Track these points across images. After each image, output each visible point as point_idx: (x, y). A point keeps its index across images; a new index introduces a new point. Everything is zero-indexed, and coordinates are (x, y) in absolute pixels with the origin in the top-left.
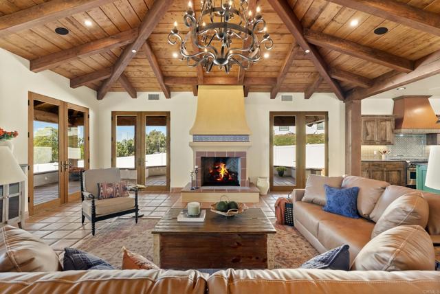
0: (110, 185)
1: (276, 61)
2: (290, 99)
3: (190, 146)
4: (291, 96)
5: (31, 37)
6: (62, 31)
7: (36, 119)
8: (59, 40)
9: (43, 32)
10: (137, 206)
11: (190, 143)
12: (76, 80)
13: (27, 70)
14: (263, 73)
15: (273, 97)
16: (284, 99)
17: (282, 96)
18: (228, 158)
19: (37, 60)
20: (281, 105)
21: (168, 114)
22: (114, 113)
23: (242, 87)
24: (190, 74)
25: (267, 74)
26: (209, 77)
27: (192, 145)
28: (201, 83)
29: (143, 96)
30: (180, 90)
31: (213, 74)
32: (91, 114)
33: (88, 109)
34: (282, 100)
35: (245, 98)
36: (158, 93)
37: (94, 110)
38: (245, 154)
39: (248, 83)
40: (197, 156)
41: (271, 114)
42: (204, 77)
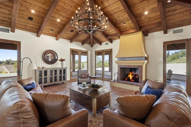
0: (84, 75)
1: (154, 13)
2: (181, 31)
3: (116, 63)
4: (182, 29)
5: (67, 35)
7: (82, 55)
8: (73, 33)
9: (69, 33)
10: (90, 82)
11: (116, 61)
12: (83, 43)
13: (69, 43)
14: (150, 22)
15: (166, 32)
16: (175, 32)
17: (173, 31)
18: (137, 68)
19: (71, 40)
20: (171, 36)
21: (112, 49)
22: (95, 51)
23: (141, 32)
24: (115, 32)
25: (154, 21)
26: (123, 31)
27: (116, 62)
28: (120, 35)
29: (104, 44)
30: (115, 39)
31: (124, 30)
32: (89, 52)
33: (88, 51)
34: (173, 33)
35: (146, 37)
36: (108, 42)
37: (90, 51)
38: (141, 67)
39: (144, 29)
40: (119, 67)
41: (165, 43)
42: (121, 32)
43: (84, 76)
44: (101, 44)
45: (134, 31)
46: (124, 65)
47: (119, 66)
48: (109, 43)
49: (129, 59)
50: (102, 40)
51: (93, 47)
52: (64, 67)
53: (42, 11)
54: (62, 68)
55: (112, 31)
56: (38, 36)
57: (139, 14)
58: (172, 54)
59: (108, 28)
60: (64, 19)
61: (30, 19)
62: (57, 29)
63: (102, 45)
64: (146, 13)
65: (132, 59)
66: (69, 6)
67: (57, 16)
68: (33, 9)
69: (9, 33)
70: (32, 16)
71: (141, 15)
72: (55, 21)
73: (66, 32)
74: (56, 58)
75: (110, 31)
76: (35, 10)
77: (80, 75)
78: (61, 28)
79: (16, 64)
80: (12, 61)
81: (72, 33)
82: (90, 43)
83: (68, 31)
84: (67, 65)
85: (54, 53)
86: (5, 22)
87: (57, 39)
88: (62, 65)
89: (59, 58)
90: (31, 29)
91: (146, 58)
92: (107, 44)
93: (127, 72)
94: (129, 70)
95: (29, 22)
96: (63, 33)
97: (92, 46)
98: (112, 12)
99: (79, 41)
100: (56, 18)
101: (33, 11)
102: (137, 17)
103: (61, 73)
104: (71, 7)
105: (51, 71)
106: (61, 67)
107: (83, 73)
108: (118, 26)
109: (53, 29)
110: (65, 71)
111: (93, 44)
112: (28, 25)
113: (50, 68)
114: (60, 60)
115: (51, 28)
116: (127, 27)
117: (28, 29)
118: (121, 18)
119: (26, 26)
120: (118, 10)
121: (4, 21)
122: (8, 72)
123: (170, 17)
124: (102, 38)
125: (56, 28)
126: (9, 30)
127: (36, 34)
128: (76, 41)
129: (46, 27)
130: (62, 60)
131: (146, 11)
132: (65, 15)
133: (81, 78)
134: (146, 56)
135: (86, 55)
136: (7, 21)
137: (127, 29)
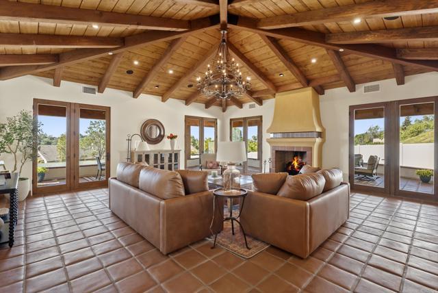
0: (211, 163)
1: (327, 62)
2: (376, 88)
4: (378, 85)
5: (181, 92)
6: (190, 86)
9: (184, 89)
11: (268, 139)
12: (208, 104)
13: (184, 105)
14: (324, 73)
16: (367, 90)
17: (365, 87)
20: (362, 96)
21: (261, 117)
22: (231, 120)
23: (310, 88)
24: (266, 88)
25: (329, 72)
26: (281, 86)
27: (269, 141)
28: (274, 92)
29: (246, 106)
30: (268, 98)
31: (281, 84)
32: (219, 122)
33: (216, 119)
34: (365, 92)
35: (321, 97)
36: (254, 103)
37: (220, 119)
38: (311, 149)
39: (315, 84)
40: (273, 150)
41: (351, 108)
42: (277, 87)
43: (211, 165)
44: (241, 107)
45: (299, 87)
46: (282, 147)
47: (273, 148)
48: (257, 105)
49: (299, 135)
50: (243, 100)
51: (226, 112)
52: (175, 149)
53: (149, 61)
54: (173, 150)
55: (261, 85)
56: (135, 96)
57: (303, 62)
58: (416, 121)
59: (252, 80)
60: (180, 70)
61: (130, 72)
62: (165, 85)
63: (244, 108)
64: (314, 61)
65: (295, 135)
66: (190, 53)
67: (170, 66)
68: (137, 60)
69: (95, 93)
70: (132, 69)
71: (307, 63)
72: (166, 73)
73: (181, 88)
74: (162, 133)
75: (257, 86)
76: (139, 61)
77: (203, 163)
78: (173, 82)
79: (62, 144)
80: (46, 138)
81: (190, 89)
82: (221, 105)
83: (183, 86)
84: (179, 145)
85: (159, 125)
86: (93, 80)
87: (163, 100)
88: (172, 145)
89: (167, 134)
90: (126, 86)
91: (320, 135)
92: (251, 106)
93: (288, 159)
94: (292, 155)
95: (126, 77)
96: (176, 91)
97: (224, 111)
98: (258, 59)
99: (200, 102)
100: (167, 69)
101: (136, 63)
102: (301, 66)
103: (170, 160)
104: (193, 53)
105: (156, 156)
106: (170, 149)
107: (209, 160)
108: (271, 77)
109: (160, 84)
110: (176, 155)
111: (227, 105)
112: (123, 81)
113: (153, 151)
114: (168, 137)
115: (157, 83)
116: (287, 80)
117: (122, 87)
118: (274, 67)
119: (120, 82)
120: (267, 56)
121: (92, 77)
122: (46, 162)
123: (353, 67)
124: (243, 96)
125: (164, 83)
126: (94, 89)
127: (132, 93)
128: (196, 101)
129: (151, 82)
130: (172, 137)
131: (313, 58)
132: (183, 64)
133: (206, 168)
134: (318, 129)
135: (212, 127)
136: (95, 77)
137: (287, 82)
